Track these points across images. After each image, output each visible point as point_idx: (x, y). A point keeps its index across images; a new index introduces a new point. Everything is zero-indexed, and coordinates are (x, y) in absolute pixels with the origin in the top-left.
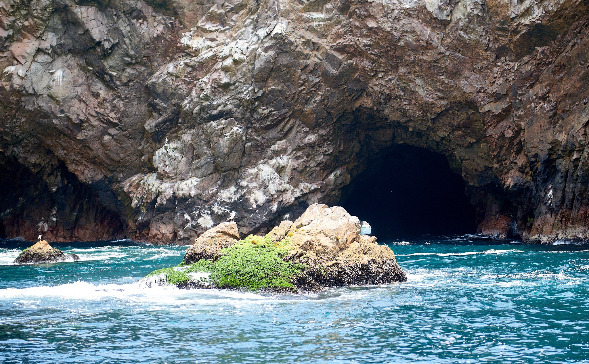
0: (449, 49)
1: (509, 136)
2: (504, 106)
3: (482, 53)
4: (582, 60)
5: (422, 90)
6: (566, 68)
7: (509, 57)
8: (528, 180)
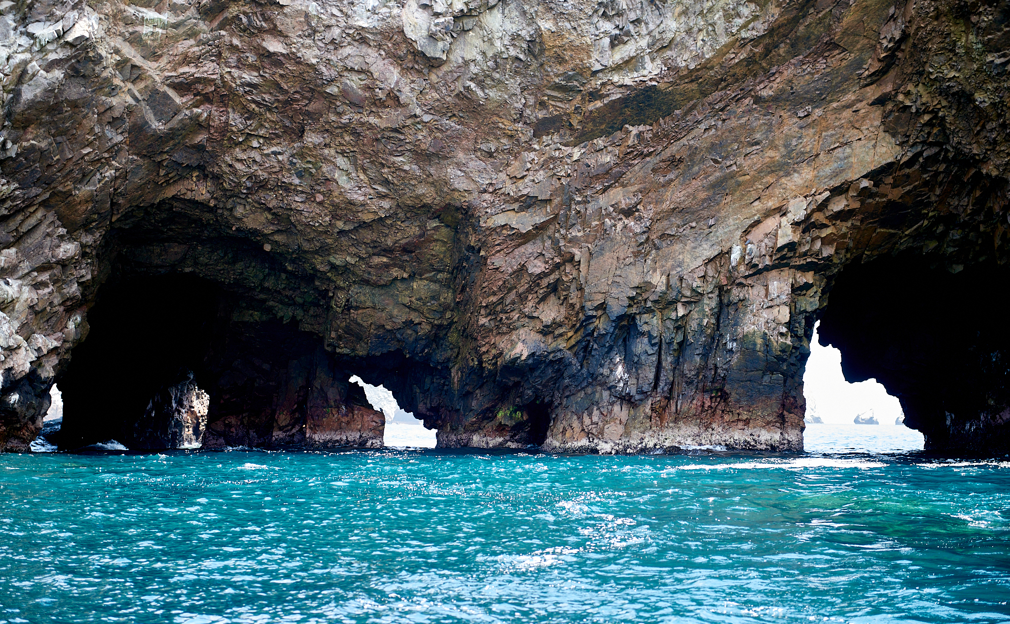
0: (432, 112)
1: (538, 271)
2: (539, 219)
3: (507, 125)
4: (719, 154)
5: (345, 178)
6: (682, 166)
7: (561, 136)
8: (560, 347)
